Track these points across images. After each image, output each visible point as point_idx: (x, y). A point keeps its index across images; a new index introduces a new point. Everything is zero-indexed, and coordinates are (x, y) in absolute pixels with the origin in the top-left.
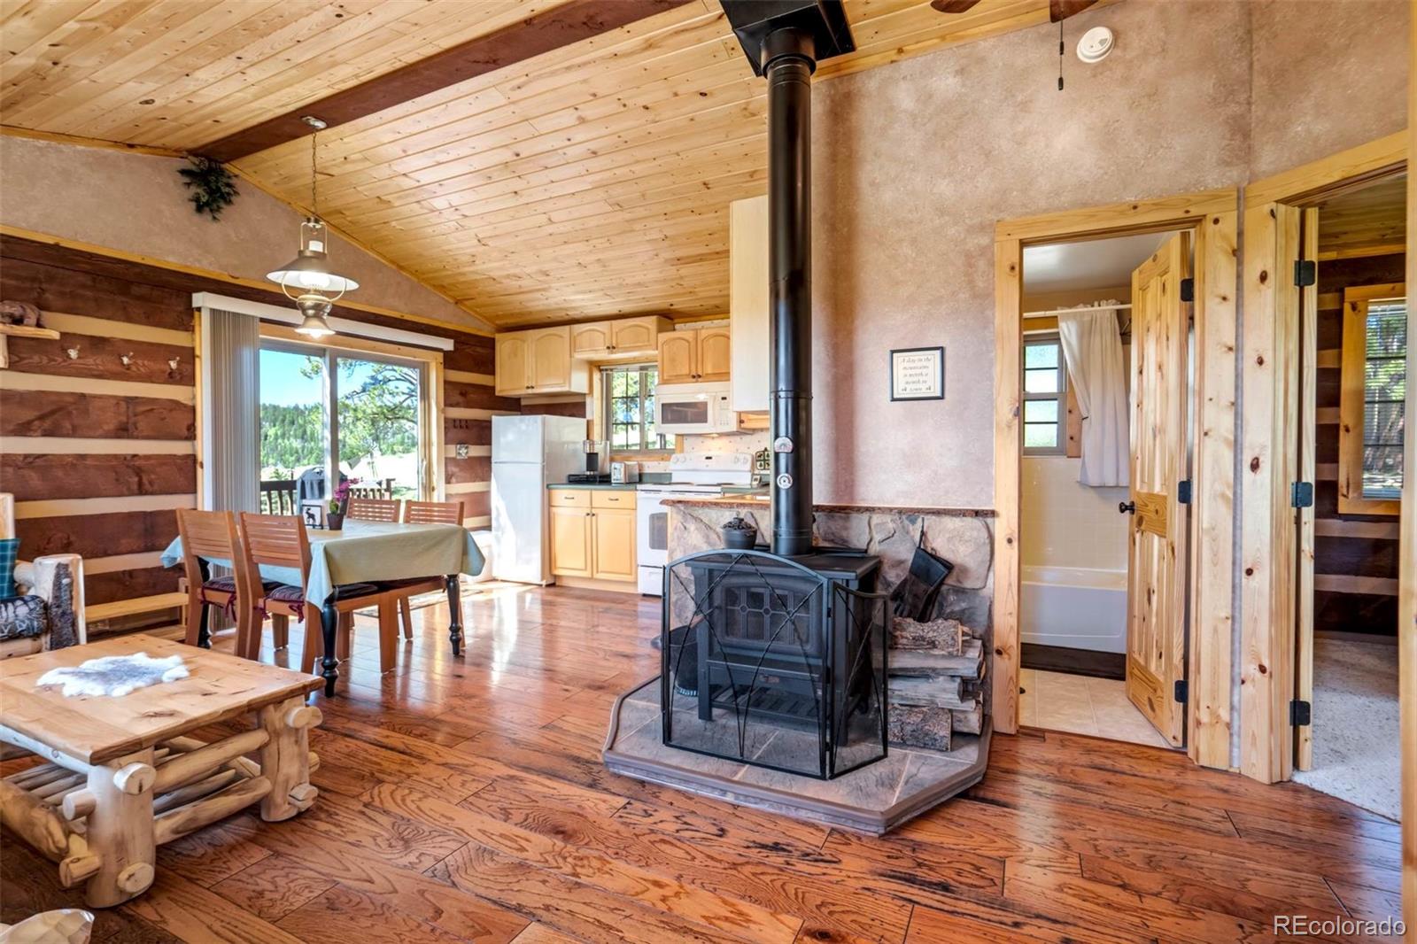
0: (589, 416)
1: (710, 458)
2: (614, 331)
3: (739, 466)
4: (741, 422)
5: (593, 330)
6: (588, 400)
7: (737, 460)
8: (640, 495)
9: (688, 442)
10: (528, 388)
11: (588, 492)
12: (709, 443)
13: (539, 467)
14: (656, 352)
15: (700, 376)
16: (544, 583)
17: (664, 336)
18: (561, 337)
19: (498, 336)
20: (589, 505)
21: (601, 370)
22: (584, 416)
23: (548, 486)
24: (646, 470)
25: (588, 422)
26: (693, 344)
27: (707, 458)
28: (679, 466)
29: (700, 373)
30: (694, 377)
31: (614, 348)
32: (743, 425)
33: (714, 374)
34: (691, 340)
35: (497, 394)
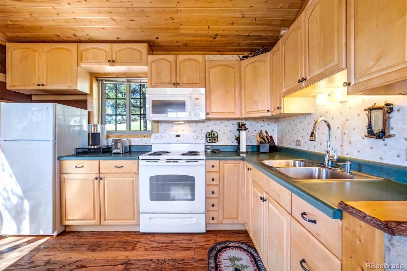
0: (89, 109)
1: (179, 136)
2: (114, 51)
3: (198, 141)
4: (207, 114)
5: (96, 48)
6: (89, 99)
7: (197, 137)
8: (141, 163)
9: (162, 127)
10: (39, 85)
11: (97, 162)
12: (176, 127)
13: (51, 144)
14: (146, 67)
15: (178, 84)
16: (55, 234)
17: (151, 58)
18: (70, 51)
19: (8, 45)
20: (97, 171)
21: (98, 80)
22: (86, 108)
23: (59, 158)
24: (133, 144)
25: (89, 112)
26: (173, 64)
27: (177, 136)
28: (157, 141)
29: (178, 82)
30: (174, 84)
31: (113, 61)
32: (208, 116)
33: (188, 83)
34: (172, 61)
35: (8, 88)
